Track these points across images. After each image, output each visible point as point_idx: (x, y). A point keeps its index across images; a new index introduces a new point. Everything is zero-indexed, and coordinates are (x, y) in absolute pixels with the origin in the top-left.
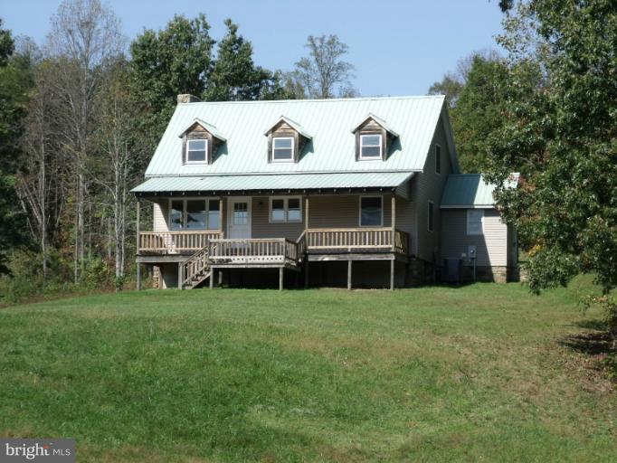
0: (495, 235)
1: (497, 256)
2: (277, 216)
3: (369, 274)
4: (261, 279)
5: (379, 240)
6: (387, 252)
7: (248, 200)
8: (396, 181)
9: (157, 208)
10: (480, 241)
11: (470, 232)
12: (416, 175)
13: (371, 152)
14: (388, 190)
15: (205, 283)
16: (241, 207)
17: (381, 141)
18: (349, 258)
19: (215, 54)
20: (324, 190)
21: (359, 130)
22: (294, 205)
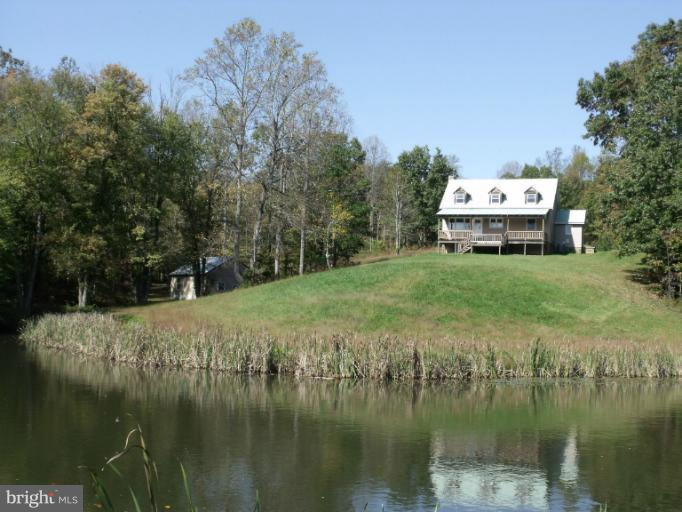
0: (577, 235)
1: (578, 242)
2: (494, 225)
3: (533, 249)
4: (492, 250)
5: (537, 236)
6: (540, 240)
7: (481, 218)
8: (544, 212)
9: (444, 221)
10: (570, 237)
11: (567, 233)
12: (550, 210)
13: (531, 200)
14: (541, 216)
15: (469, 251)
16: (477, 222)
17: (535, 196)
18: (525, 243)
19: (432, 161)
20: (517, 216)
21: (528, 192)
22: (500, 221)
